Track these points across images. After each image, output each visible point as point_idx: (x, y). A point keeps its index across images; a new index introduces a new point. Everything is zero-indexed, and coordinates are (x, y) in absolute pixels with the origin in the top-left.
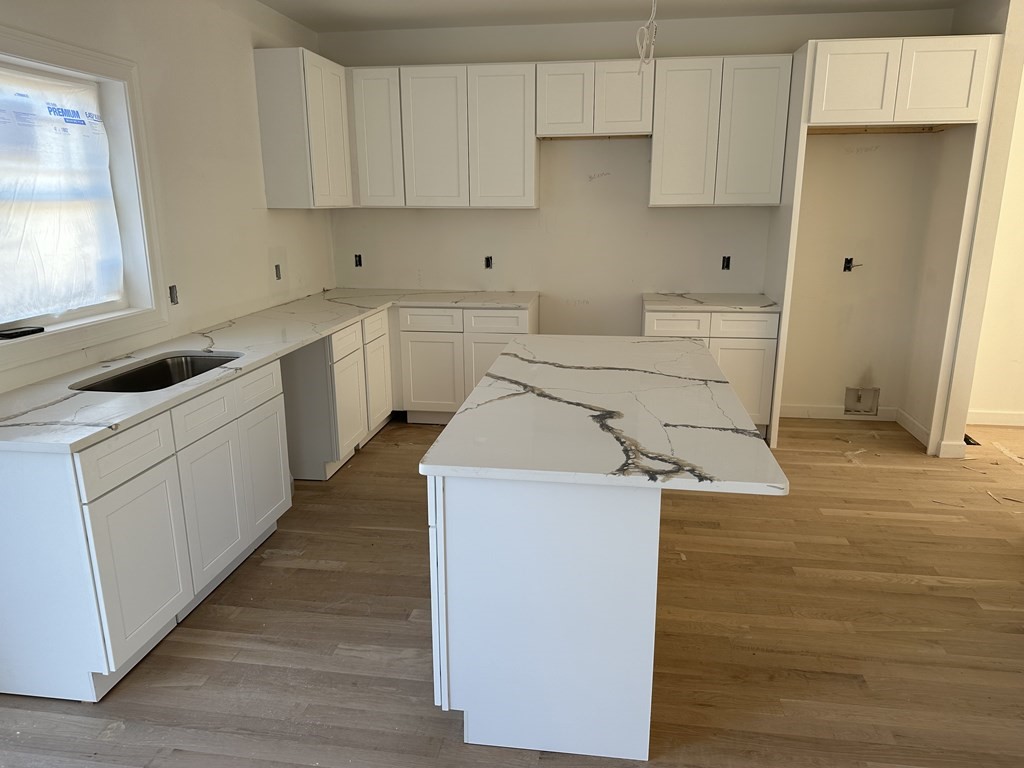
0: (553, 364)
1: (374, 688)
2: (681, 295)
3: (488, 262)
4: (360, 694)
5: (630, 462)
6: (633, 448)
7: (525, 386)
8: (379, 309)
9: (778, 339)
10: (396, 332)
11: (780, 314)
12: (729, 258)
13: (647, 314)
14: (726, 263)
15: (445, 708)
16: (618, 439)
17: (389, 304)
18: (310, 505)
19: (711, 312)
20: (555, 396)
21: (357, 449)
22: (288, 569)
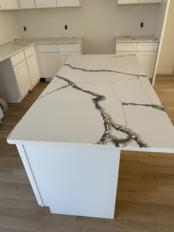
0: (82, 69)
1: (23, 188)
2: (127, 37)
3: (66, 27)
4: (18, 192)
5: (107, 133)
6: (109, 121)
7: (69, 82)
8: (30, 46)
9: (157, 51)
10: (38, 53)
11: (159, 43)
12: (143, 23)
13: (117, 44)
14: (142, 25)
15: (42, 206)
16: (102, 115)
17: (34, 44)
18: (13, 113)
19: (137, 43)
20: (80, 87)
21: (29, 91)
22: (3, 138)
